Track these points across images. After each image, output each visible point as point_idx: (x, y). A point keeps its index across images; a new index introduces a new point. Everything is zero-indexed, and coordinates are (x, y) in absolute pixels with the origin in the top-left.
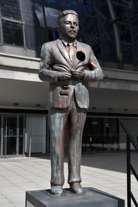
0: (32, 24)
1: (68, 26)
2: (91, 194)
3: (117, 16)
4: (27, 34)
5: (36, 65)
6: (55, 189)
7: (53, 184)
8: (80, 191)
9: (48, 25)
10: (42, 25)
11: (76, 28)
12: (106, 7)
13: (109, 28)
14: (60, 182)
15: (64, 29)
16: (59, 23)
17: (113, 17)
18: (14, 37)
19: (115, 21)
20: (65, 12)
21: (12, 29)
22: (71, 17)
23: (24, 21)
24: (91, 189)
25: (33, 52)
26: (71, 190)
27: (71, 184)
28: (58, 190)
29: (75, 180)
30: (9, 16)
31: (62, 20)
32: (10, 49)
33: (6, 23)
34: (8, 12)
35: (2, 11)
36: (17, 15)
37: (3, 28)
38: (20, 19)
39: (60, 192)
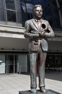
0: (20, 12)
1: (38, 12)
2: (50, 93)
4: (18, 17)
5: (23, 31)
8: (45, 91)
10: (25, 12)
11: (41, 13)
14: (35, 87)
15: (36, 14)
16: (33, 11)
17: (59, 6)
18: (12, 18)
20: (36, 6)
21: (11, 14)
22: (39, 8)
23: (17, 10)
24: (50, 90)
25: (21, 25)
26: (40, 91)
28: (34, 91)
29: (42, 86)
30: (9, 8)
31: (34, 10)
33: (8, 12)
34: (9, 6)
35: (7, 6)
36: (13, 8)
37: (7, 14)
38: (15, 9)
39: (35, 92)
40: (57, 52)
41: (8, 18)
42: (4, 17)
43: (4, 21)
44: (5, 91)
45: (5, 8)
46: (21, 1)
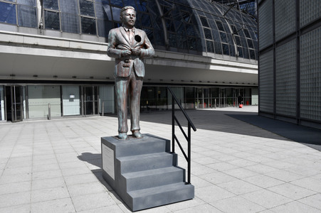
0: (102, 19)
1: (128, 17)
2: (147, 137)
3: (164, 13)
4: (99, 27)
5: (105, 49)
6: (121, 135)
7: (120, 132)
8: (139, 136)
9: (114, 19)
10: (110, 19)
11: (134, 19)
12: (156, 7)
13: (159, 21)
14: (125, 131)
15: (125, 19)
17: (161, 14)
18: (89, 28)
19: (163, 17)
20: (126, 8)
21: (88, 24)
22: (130, 11)
23: (97, 16)
24: (147, 135)
25: (103, 39)
26: (134, 136)
27: (133, 131)
28: (124, 136)
29: (135, 128)
30: (86, 14)
31: (123, 13)
32: (87, 37)
33: (84, 19)
34: (85, 12)
35: (81, 11)
36: (92, 13)
37: (82, 23)
38: (94, 16)
39: (125, 137)
40: (159, 82)
41: (83, 29)
42: (76, 28)
43: (77, 33)
44: (80, 139)
45: (79, 14)
46: (104, 3)
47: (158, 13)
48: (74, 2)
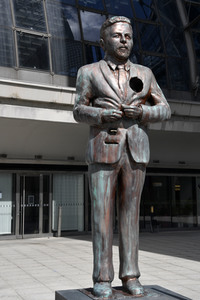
0: (62, 37)
1: (117, 40)
2: (156, 296)
3: (191, 19)
4: (55, 53)
5: (69, 98)
6: (100, 288)
7: (96, 280)
8: (138, 291)
9: (86, 37)
10: (77, 37)
11: (129, 43)
12: (174, 7)
13: (180, 39)
14: (107, 277)
15: (111, 44)
16: (103, 36)
17: (185, 22)
18: (34, 57)
19: (187, 29)
20: (112, 20)
21: (32, 46)
22: (122, 27)
23: (50, 32)
24: (155, 289)
25: (64, 79)
26: (125, 289)
27: (124, 280)
28: (105, 289)
29: (130, 273)
30: (27, 27)
31: (107, 31)
32: (29, 75)
33: (23, 37)
34: (26, 20)
35: (17, 18)
36: (39, 24)
37: (19, 43)
38: (43, 30)
39: (108, 292)
40: (178, 166)
41: (21, 56)
42: (8, 54)
43: (9, 66)
44: (9, 291)
45: (13, 25)
47: (177, 20)
48: (3, 3)
